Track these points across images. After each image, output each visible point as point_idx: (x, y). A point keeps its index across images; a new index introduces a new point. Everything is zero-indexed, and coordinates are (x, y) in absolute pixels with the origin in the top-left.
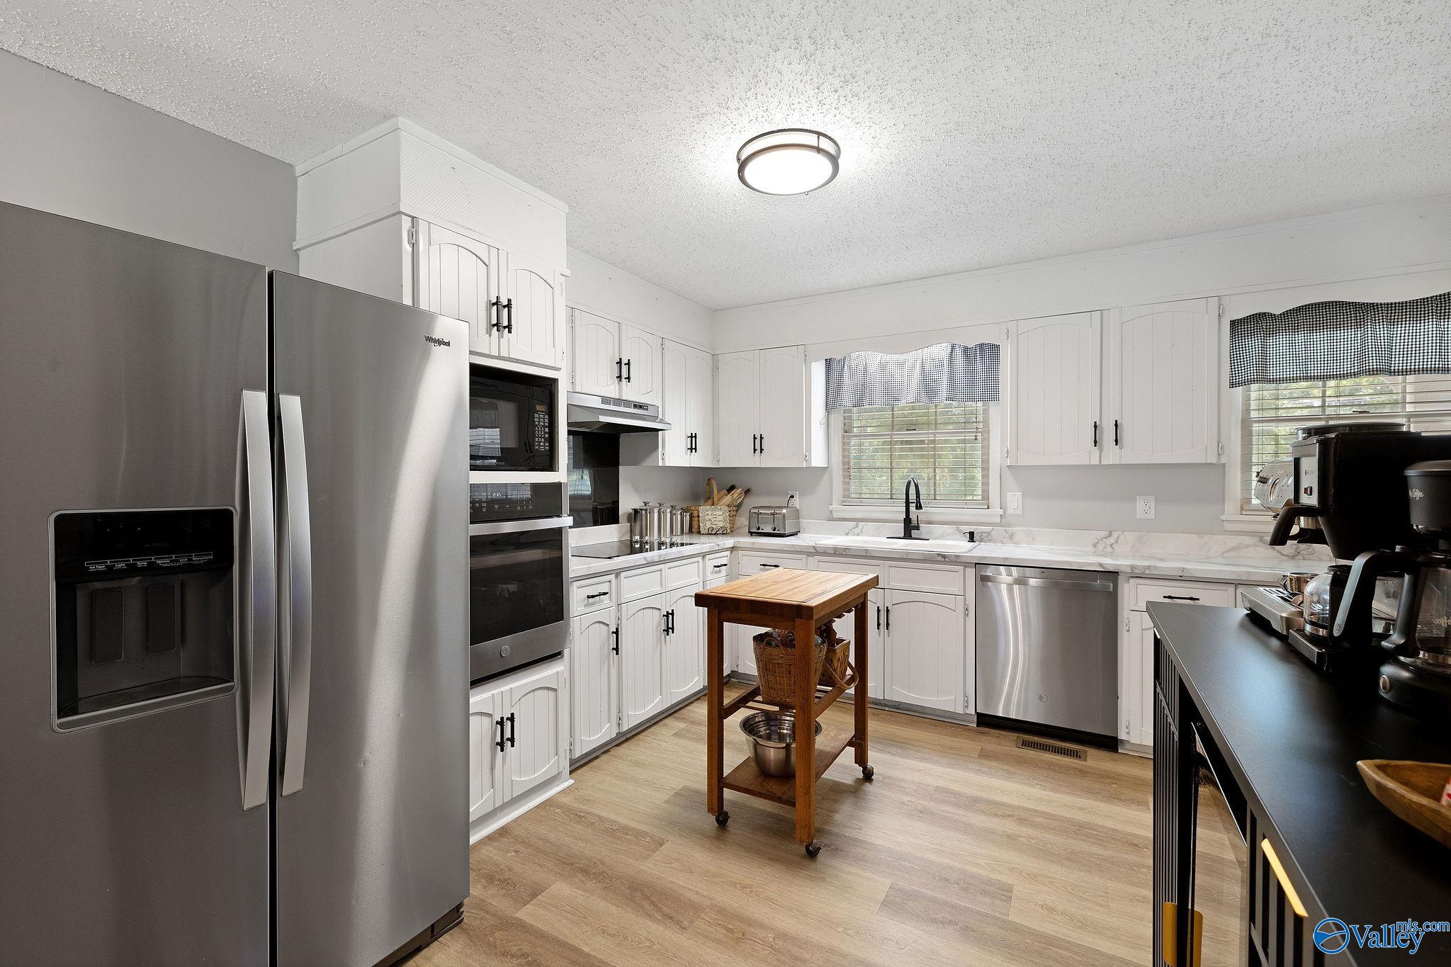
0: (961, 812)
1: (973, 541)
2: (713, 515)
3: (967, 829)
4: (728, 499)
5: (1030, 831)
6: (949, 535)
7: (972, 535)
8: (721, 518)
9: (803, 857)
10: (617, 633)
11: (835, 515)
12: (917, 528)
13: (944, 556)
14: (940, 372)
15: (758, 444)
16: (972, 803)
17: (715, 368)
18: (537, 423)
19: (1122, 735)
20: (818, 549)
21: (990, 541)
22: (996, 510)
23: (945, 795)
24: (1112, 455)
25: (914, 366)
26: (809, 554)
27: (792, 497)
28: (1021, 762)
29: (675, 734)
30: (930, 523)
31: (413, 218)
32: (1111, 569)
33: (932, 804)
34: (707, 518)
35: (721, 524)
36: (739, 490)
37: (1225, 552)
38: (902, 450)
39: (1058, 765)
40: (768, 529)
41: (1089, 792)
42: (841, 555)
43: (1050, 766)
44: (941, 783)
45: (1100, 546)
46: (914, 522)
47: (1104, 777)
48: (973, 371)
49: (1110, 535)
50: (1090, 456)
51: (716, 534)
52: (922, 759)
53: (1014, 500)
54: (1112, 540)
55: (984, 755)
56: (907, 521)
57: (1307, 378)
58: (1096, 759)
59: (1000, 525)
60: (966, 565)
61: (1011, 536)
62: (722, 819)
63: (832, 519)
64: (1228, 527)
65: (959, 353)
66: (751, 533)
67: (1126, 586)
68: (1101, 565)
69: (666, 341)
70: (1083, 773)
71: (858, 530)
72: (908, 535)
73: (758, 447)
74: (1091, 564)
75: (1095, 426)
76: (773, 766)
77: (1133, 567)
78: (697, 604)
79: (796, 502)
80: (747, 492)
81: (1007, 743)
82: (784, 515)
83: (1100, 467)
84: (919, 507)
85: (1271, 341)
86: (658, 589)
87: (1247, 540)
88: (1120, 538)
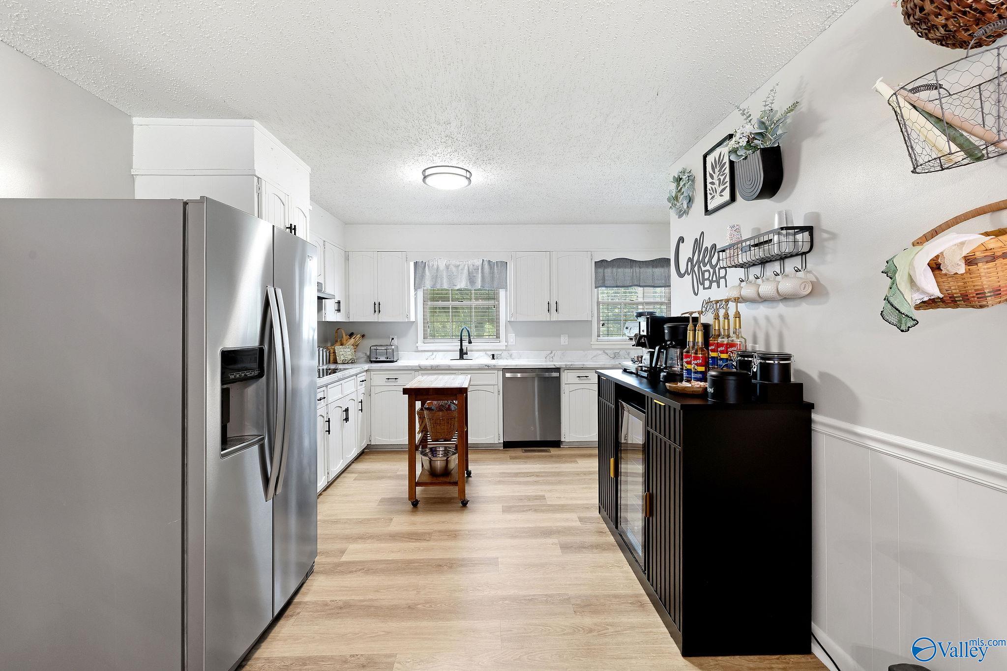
0: (514, 478)
1: (494, 359)
2: (344, 352)
3: (519, 483)
4: (352, 341)
5: (542, 478)
6: (481, 356)
7: (493, 355)
8: (350, 353)
9: (462, 507)
10: (329, 421)
11: (420, 349)
12: (466, 354)
13: (488, 366)
14: (477, 272)
15: (377, 308)
16: (516, 475)
17: (347, 259)
19: (563, 440)
20: (421, 367)
21: (501, 358)
22: (503, 343)
23: (503, 474)
24: (555, 317)
25: (464, 268)
26: (416, 370)
27: (393, 339)
28: (528, 457)
29: (355, 479)
30: (472, 351)
31: (258, 178)
32: (558, 367)
33: (501, 479)
34: (341, 353)
35: (350, 357)
36: (359, 336)
37: (592, 358)
38: (440, 312)
39: (542, 456)
40: (383, 359)
41: (556, 462)
42: (435, 370)
43: (539, 457)
44: (501, 471)
45: (548, 358)
46: (465, 351)
47: (559, 456)
48: (493, 273)
49: (552, 353)
50: (544, 316)
51: (348, 363)
52: (488, 465)
53: (512, 337)
54: (552, 355)
55: (512, 458)
56: (461, 350)
57: (617, 287)
58: (554, 451)
59: (505, 350)
60: (498, 369)
61: (511, 356)
62: (415, 504)
63: (418, 351)
64: (593, 347)
65: (486, 263)
66: (372, 362)
67: (563, 373)
68: (555, 365)
69: (326, 244)
70: (552, 456)
71: (433, 356)
72: (461, 358)
73: (377, 310)
74: (551, 365)
75: (548, 304)
76: (439, 471)
77: (566, 365)
78: (404, 393)
79: (395, 342)
80: (363, 336)
81: (518, 452)
82: (393, 350)
83: (550, 321)
84: (470, 342)
85: (606, 270)
86: (341, 396)
87: (600, 352)
88: (556, 353)
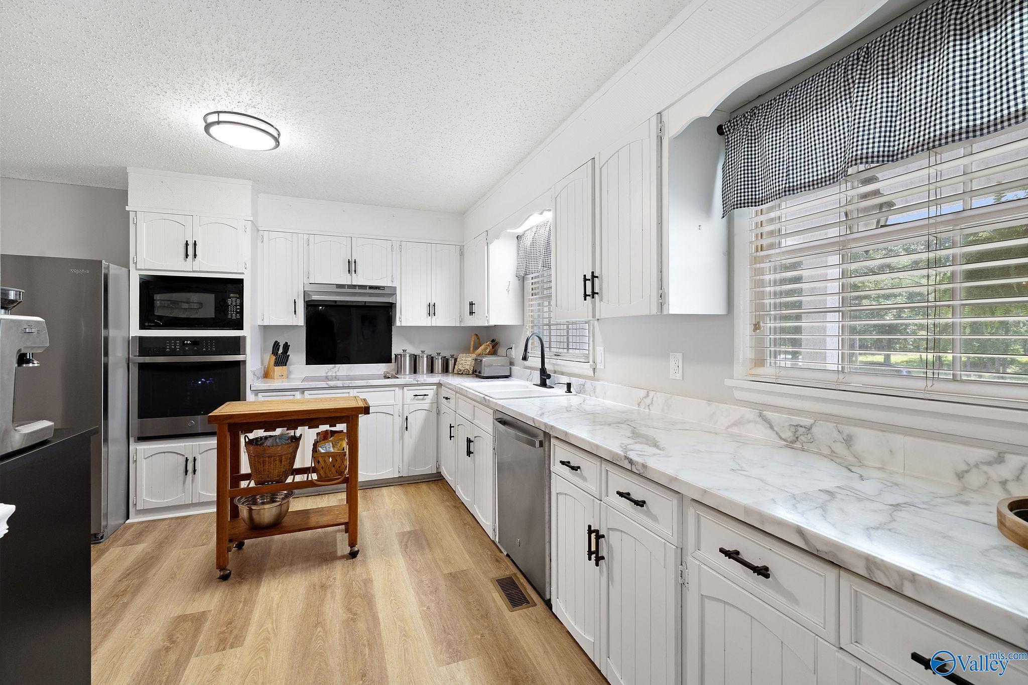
2: (465, 361)
7: (568, 386)
8: (469, 363)
12: (550, 376)
13: (485, 401)
17: (463, 255)
18: (230, 304)
21: (584, 392)
22: (591, 364)
27: (510, 348)
31: (135, 211)
34: (461, 362)
35: (467, 367)
45: (642, 406)
49: (648, 395)
51: (462, 374)
53: (600, 355)
54: (648, 401)
56: (543, 371)
59: (592, 378)
60: (492, 409)
61: (595, 390)
69: (403, 243)
72: (543, 383)
73: (472, 311)
88: (655, 399)
